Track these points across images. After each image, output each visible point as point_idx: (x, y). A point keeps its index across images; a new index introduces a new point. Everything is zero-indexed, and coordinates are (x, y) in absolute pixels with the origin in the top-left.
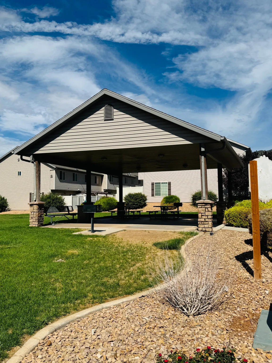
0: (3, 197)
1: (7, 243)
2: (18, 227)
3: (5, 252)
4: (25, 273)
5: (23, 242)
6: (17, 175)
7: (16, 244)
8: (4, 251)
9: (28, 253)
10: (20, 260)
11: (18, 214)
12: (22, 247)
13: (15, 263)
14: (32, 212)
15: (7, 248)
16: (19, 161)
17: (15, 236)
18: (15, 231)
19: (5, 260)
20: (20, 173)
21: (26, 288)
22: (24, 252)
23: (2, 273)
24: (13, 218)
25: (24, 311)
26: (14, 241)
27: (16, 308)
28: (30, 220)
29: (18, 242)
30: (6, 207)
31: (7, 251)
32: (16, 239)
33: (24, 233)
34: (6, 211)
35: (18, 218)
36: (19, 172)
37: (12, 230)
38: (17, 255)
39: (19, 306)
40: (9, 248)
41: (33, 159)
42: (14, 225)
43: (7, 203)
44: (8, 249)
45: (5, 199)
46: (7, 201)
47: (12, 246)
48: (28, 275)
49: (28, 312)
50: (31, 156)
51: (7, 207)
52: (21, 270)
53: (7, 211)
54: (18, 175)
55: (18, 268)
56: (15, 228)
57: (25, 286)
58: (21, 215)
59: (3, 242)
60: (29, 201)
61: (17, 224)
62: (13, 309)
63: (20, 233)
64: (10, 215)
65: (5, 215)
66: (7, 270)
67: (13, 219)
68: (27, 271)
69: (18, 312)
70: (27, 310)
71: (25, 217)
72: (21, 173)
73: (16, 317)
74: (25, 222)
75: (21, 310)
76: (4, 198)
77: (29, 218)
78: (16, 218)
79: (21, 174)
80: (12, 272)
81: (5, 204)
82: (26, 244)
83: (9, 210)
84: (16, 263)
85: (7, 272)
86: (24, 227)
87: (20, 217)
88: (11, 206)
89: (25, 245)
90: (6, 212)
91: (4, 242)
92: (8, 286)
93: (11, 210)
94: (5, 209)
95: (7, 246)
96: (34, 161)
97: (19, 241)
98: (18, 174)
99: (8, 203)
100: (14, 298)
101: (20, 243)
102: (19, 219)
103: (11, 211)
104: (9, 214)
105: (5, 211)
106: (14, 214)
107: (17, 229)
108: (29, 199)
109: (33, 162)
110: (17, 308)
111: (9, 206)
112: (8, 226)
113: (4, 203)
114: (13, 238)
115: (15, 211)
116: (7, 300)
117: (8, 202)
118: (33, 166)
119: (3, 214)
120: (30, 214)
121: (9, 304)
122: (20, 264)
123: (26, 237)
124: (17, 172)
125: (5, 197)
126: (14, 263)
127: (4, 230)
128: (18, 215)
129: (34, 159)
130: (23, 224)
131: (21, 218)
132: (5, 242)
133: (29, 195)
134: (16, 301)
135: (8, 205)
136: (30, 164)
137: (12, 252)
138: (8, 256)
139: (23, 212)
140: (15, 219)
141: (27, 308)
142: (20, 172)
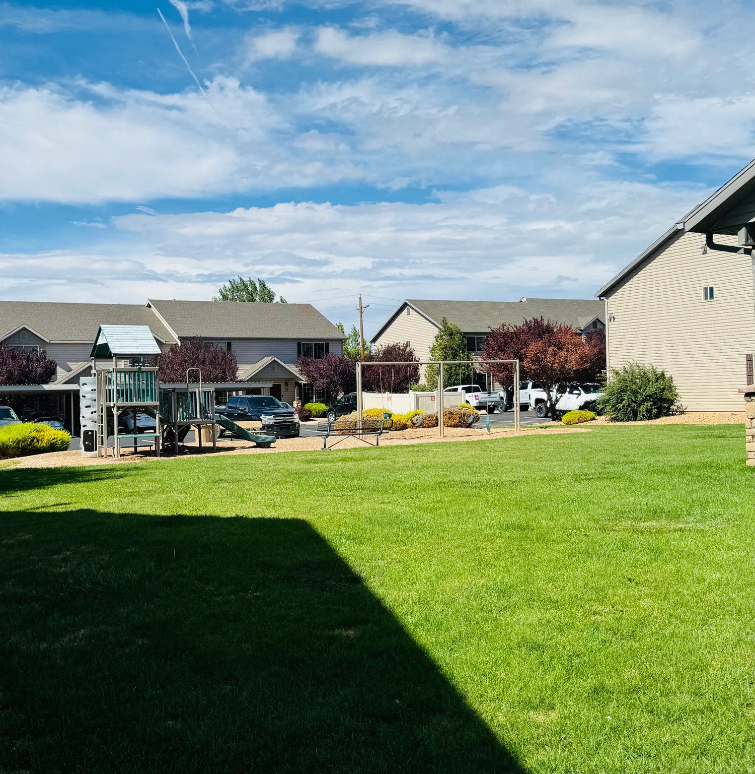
0: (661, 370)
1: (674, 515)
2: (711, 467)
3: (667, 541)
4: (731, 615)
5: (727, 515)
6: (703, 297)
7: (703, 519)
8: (664, 540)
9: (743, 554)
10: (718, 571)
11: (711, 423)
12: (724, 531)
13: (701, 580)
14: (752, 419)
15: (675, 531)
16: (705, 253)
17: (700, 494)
18: (699, 479)
19: (670, 568)
20: (710, 293)
21: (736, 665)
22: (730, 548)
23: (658, 608)
24: (696, 437)
25: (731, 740)
26: (697, 511)
27: (703, 723)
28: (747, 445)
29: (708, 513)
30: (671, 402)
31: (675, 541)
32: (703, 504)
33: (730, 486)
34: (673, 415)
35: (710, 436)
36: (706, 289)
37: (689, 474)
38: (707, 556)
39: (713, 720)
40: (681, 530)
41: (747, 240)
42: (696, 458)
43: (675, 389)
44: (677, 535)
45: (667, 375)
46: (675, 383)
47: (691, 525)
48: (745, 623)
49: (744, 747)
50: (743, 232)
51: (673, 401)
52: (721, 606)
53: (675, 414)
54: (706, 298)
55: (711, 598)
56: (698, 468)
57: (735, 658)
58: (719, 427)
59: (662, 511)
60: (746, 383)
61: (707, 457)
62: (694, 727)
63: (714, 486)
64: (684, 427)
65: (671, 427)
66: (675, 598)
67: (694, 440)
68: (740, 611)
69: (710, 739)
70: (741, 738)
71: (734, 434)
72: (714, 293)
73: (704, 753)
74: (732, 450)
75: (721, 734)
76: (663, 375)
77: (744, 437)
78: (704, 438)
79: (715, 296)
80: (691, 607)
81: (667, 395)
82: (737, 523)
83: (682, 412)
84: (704, 580)
85: (676, 604)
86: (729, 467)
87: (716, 433)
88: (685, 397)
89: (734, 526)
90: (671, 417)
91: (665, 512)
92: (679, 652)
93: (687, 410)
94: (670, 409)
95: (673, 526)
96: (751, 247)
97: (713, 510)
98: (703, 294)
99: (677, 391)
100: (698, 693)
101: (715, 516)
102: (713, 441)
103: (686, 416)
104: (680, 424)
105: (669, 415)
106: (699, 423)
107: (708, 472)
108: (746, 376)
109: (747, 252)
110: (708, 725)
111: (681, 400)
112: (676, 460)
113: (664, 389)
114: (693, 501)
115: (702, 416)
116: (675, 693)
117: (676, 385)
118: (751, 264)
119: (663, 423)
120: (747, 426)
121: (683, 709)
122: (718, 584)
123: (736, 499)
124: (702, 288)
125: (667, 370)
126: (698, 579)
127: (665, 472)
128: (710, 428)
129: (751, 241)
130: (725, 457)
131: (722, 437)
132: (669, 511)
133: (745, 363)
134: (703, 703)
135: (676, 395)
136: (741, 258)
137: (689, 543)
138: (677, 555)
139: (726, 419)
140: (700, 439)
141: (739, 732)
142: (712, 289)
